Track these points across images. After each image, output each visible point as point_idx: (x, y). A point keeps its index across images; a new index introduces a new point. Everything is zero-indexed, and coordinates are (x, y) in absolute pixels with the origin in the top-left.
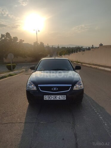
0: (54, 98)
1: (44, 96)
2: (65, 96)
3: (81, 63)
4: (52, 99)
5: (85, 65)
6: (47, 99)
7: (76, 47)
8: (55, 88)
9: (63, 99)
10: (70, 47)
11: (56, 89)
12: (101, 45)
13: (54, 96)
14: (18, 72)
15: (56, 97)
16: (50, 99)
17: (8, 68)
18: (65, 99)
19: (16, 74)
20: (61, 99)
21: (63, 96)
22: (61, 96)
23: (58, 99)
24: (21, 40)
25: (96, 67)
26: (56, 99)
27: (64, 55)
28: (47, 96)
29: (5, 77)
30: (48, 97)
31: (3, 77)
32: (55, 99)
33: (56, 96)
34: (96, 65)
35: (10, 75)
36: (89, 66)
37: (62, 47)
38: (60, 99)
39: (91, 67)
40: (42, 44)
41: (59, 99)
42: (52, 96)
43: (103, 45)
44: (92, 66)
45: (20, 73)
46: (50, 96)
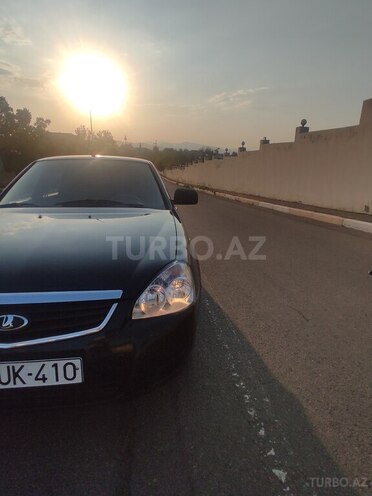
0: (5, 380)
2: (78, 362)
3: (212, 190)
5: (221, 194)
7: (201, 151)
8: (11, 318)
9: (62, 381)
10: (186, 150)
11: (17, 322)
12: (265, 142)
13: (3, 367)
15: (16, 375)
18: (79, 379)
20: (51, 382)
21: (61, 363)
22: (49, 364)
23: (31, 383)
24: (42, 119)
25: (251, 201)
26: (19, 385)
27: (171, 169)
32: (11, 386)
33: (17, 366)
34: (250, 196)
36: (233, 198)
37: (166, 149)
38: (47, 383)
39: (237, 201)
41: (40, 384)
43: (271, 142)
44: (242, 199)
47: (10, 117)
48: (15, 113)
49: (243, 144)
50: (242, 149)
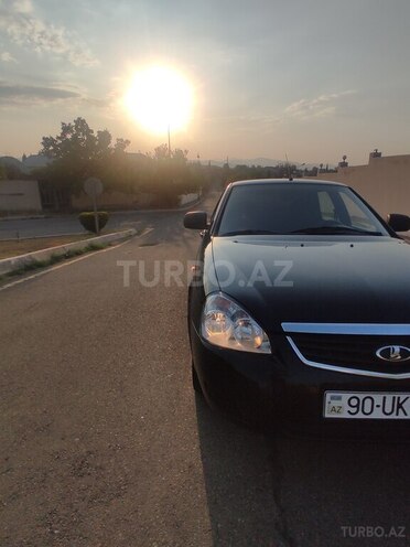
0: (388, 410)
1: (329, 395)
4: (378, 414)
6: (346, 415)
8: (398, 349)
10: (260, 167)
12: (376, 155)
13: (389, 397)
14: (117, 238)
15: (400, 406)
16: (360, 416)
17: (85, 226)
19: (110, 245)
24: (122, 140)
26: (401, 416)
28: (346, 396)
29: (78, 253)
30: (354, 402)
31: (69, 252)
32: (393, 416)
33: (403, 397)
35: (93, 248)
40: (180, 154)
42: (378, 398)
45: (123, 240)
46: (361, 396)
47: (91, 139)
48: (95, 134)
49: (345, 158)
50: (344, 165)
